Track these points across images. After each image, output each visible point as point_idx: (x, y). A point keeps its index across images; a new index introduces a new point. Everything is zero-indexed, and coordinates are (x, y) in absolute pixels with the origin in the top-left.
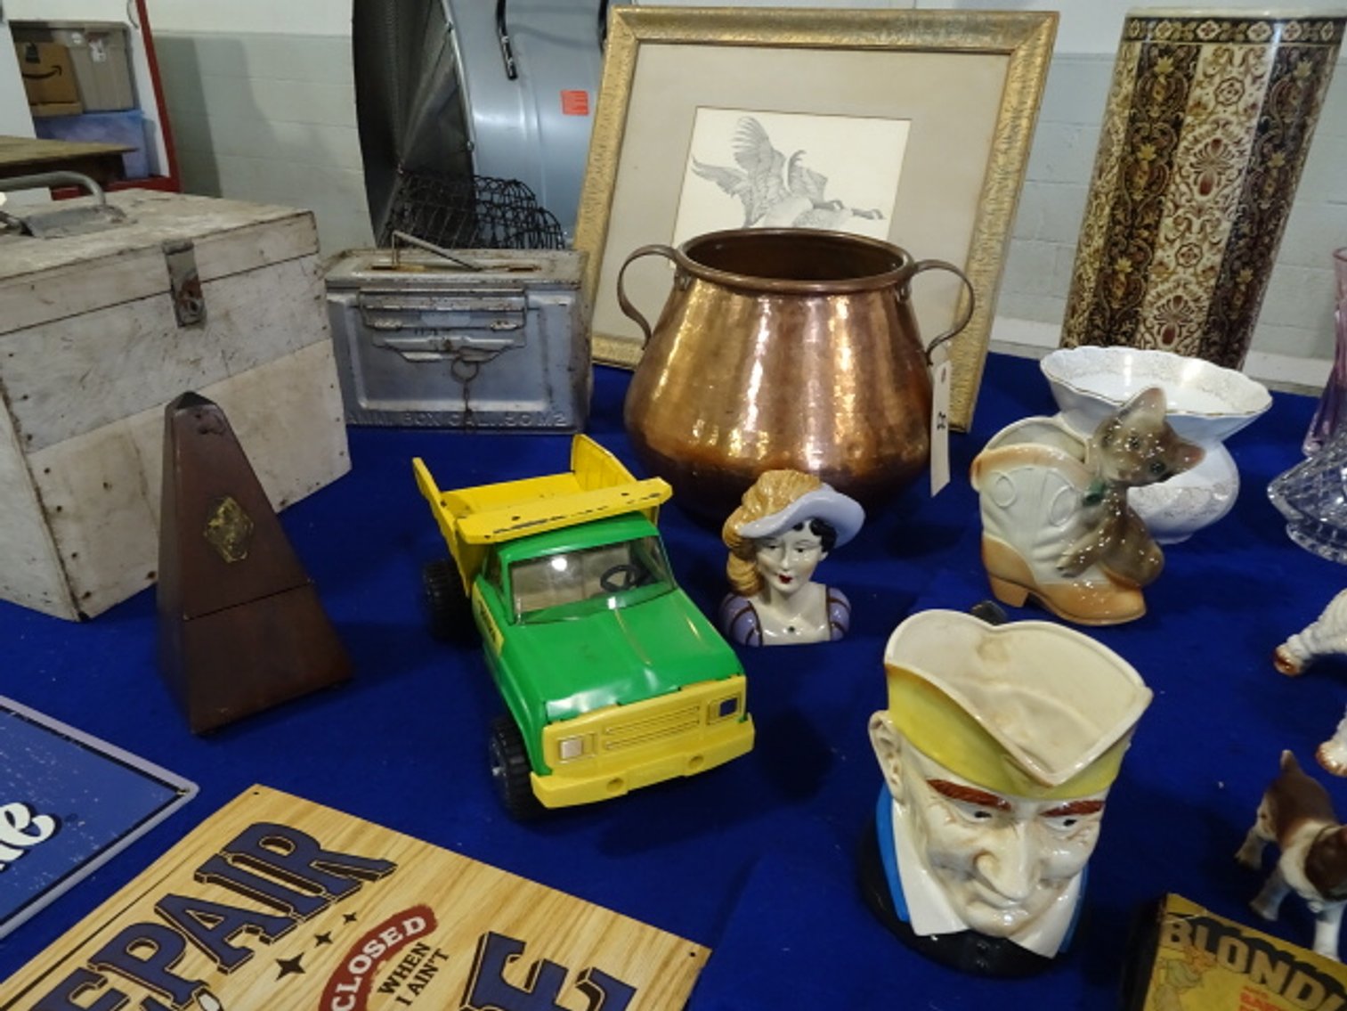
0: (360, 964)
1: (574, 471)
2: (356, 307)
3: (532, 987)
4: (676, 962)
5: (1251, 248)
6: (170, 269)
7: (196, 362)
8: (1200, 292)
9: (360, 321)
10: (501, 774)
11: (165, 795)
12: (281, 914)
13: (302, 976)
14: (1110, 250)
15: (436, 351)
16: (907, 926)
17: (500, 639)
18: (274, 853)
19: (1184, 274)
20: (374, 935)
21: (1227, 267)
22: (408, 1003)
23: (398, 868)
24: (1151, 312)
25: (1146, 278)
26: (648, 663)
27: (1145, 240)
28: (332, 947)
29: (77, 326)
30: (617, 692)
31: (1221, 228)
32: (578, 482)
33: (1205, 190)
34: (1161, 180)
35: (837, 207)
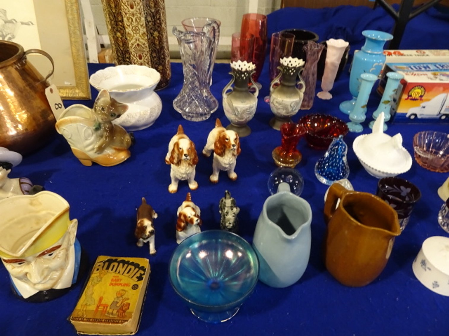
5: (154, 25)
8: (144, 41)
14: (114, 30)
19: (137, 36)
21: (149, 32)
24: (132, 50)
25: (126, 39)
27: (121, 26)
31: (142, 20)
33: (132, 7)
34: (118, 5)
35: (14, 22)
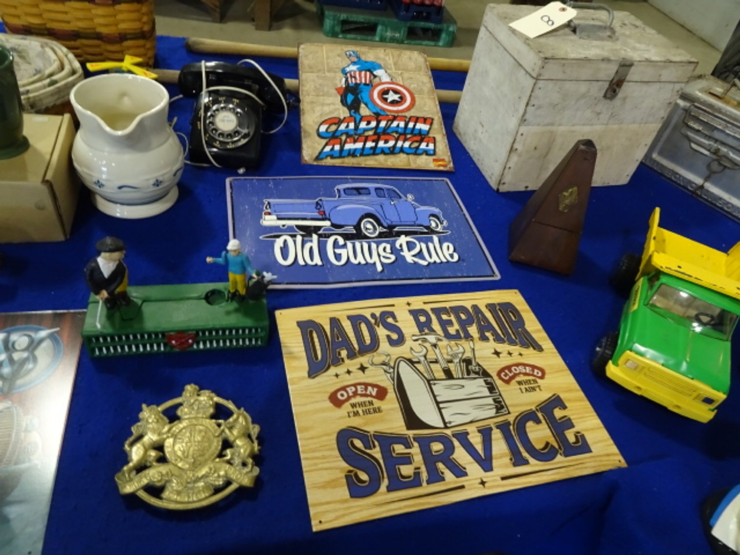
0: (516, 370)
1: (728, 255)
2: (686, 110)
3: (561, 421)
4: (612, 458)
6: (617, 72)
7: (599, 114)
9: (682, 118)
10: (599, 351)
11: (490, 273)
12: (502, 336)
13: (498, 359)
15: (709, 150)
16: (711, 528)
17: (636, 307)
18: (511, 317)
20: (525, 365)
22: (522, 392)
23: (543, 352)
26: (688, 359)
28: (511, 358)
29: (568, 85)
30: (666, 360)
32: (726, 262)
